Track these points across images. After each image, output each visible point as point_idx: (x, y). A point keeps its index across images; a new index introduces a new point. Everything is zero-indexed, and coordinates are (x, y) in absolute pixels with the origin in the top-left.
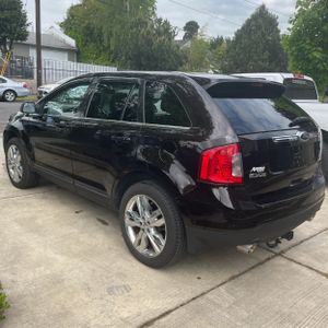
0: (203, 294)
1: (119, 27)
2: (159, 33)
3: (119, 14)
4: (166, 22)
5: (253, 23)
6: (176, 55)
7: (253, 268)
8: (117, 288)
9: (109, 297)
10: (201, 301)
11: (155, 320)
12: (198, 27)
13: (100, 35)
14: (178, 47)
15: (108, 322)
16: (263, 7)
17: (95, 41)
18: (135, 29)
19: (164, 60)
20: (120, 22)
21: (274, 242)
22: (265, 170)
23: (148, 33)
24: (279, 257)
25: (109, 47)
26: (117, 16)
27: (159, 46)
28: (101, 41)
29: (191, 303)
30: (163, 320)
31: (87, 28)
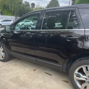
2: (26, 6)
4: (28, 2)
13: (8, 7)
17: (6, 9)
18: (19, 5)
20: (14, 3)
23: (23, 6)
25: (11, 10)
26: (13, 1)
27: (27, 10)
28: (8, 9)
31: (4, 5)
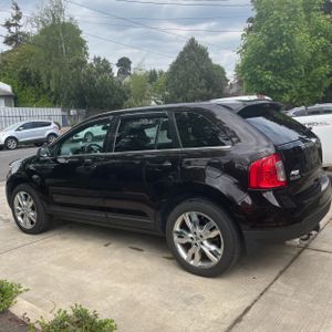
0: (266, 289)
1: (57, 69)
2: (99, 72)
3: (57, 56)
4: (104, 61)
5: (186, 55)
6: (119, 90)
7: (292, 262)
8: (192, 298)
9: (189, 308)
10: (268, 295)
11: (241, 316)
12: (130, 62)
13: (38, 78)
14: (120, 82)
15: (204, 326)
16: (193, 40)
17: (33, 85)
18: (75, 70)
19: (108, 96)
20: (58, 64)
21: (305, 236)
22: (300, 173)
23: (89, 72)
24: (306, 251)
25: (49, 88)
26: (54, 59)
27: (102, 84)
28: (40, 84)
29: (262, 298)
30: (248, 315)
31: (23, 72)
